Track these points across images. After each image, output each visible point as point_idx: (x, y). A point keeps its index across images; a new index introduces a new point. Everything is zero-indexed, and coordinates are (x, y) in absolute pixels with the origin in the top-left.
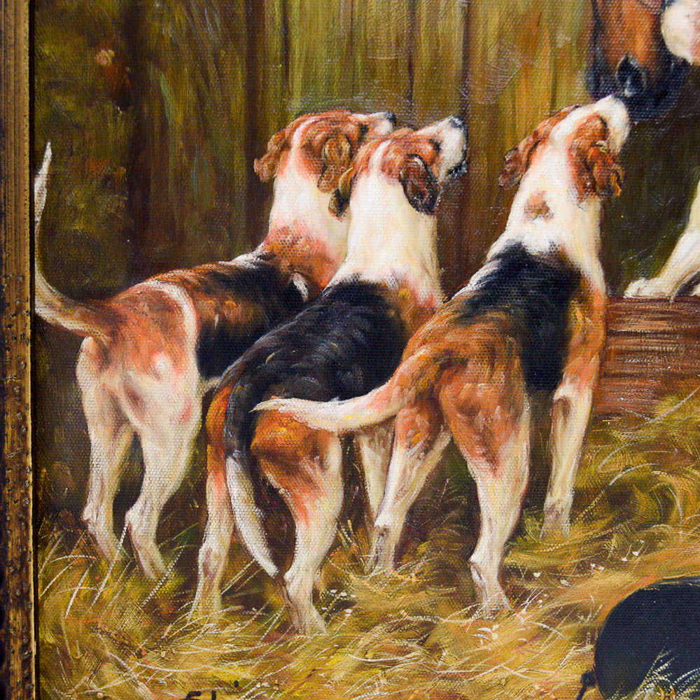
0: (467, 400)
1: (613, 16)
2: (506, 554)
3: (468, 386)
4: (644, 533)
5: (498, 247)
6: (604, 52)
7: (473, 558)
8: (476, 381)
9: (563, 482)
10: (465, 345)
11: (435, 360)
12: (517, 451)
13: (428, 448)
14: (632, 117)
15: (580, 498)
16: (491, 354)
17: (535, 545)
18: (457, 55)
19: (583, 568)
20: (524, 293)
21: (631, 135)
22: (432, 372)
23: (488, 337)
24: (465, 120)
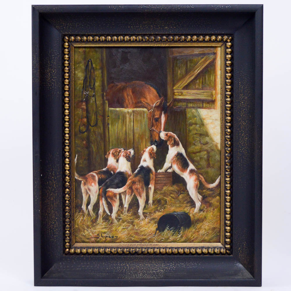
0: (136, 188)
1: (153, 134)
2: (143, 210)
3: (136, 186)
4: (163, 206)
5: (139, 166)
6: (152, 139)
7: (139, 211)
8: (137, 185)
9: (151, 199)
10: (136, 180)
11: (132, 182)
12: (144, 195)
13: (131, 195)
14: (157, 147)
15: (154, 202)
16: (139, 181)
17: (148, 209)
18: (132, 140)
19: (155, 212)
20: (143, 172)
21: (157, 150)
22: (131, 184)
23: (139, 179)
24: (134, 149)
